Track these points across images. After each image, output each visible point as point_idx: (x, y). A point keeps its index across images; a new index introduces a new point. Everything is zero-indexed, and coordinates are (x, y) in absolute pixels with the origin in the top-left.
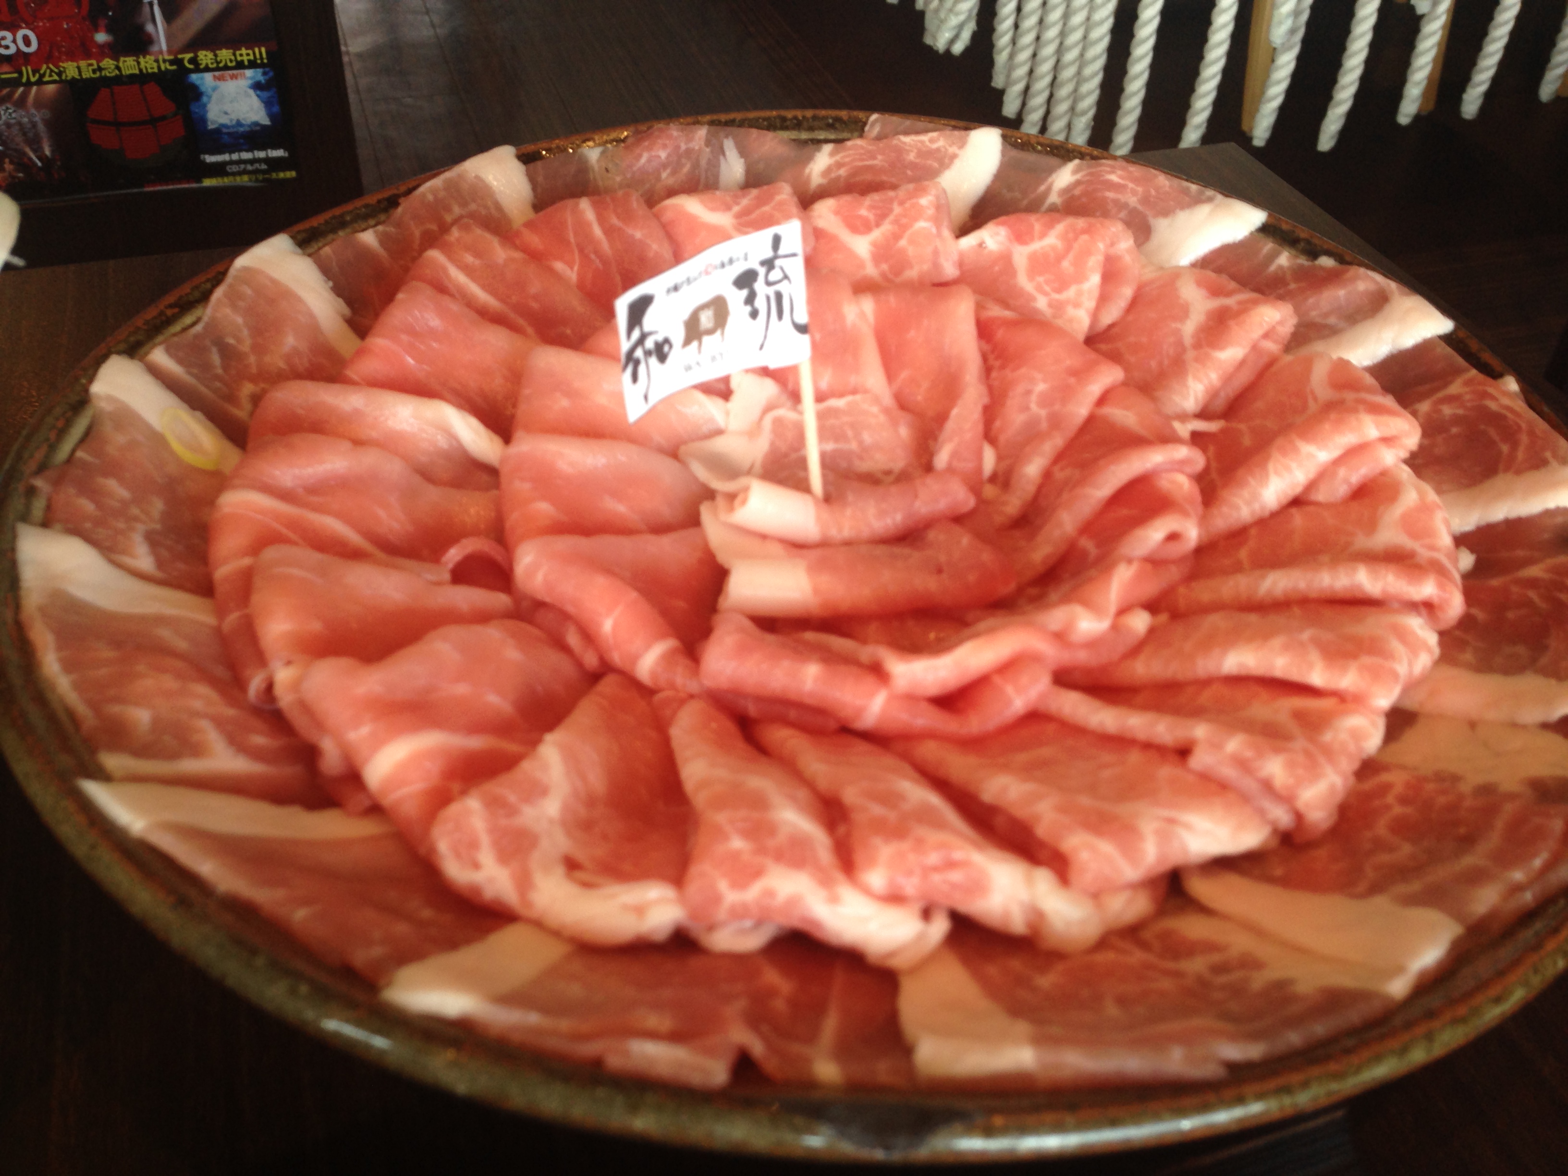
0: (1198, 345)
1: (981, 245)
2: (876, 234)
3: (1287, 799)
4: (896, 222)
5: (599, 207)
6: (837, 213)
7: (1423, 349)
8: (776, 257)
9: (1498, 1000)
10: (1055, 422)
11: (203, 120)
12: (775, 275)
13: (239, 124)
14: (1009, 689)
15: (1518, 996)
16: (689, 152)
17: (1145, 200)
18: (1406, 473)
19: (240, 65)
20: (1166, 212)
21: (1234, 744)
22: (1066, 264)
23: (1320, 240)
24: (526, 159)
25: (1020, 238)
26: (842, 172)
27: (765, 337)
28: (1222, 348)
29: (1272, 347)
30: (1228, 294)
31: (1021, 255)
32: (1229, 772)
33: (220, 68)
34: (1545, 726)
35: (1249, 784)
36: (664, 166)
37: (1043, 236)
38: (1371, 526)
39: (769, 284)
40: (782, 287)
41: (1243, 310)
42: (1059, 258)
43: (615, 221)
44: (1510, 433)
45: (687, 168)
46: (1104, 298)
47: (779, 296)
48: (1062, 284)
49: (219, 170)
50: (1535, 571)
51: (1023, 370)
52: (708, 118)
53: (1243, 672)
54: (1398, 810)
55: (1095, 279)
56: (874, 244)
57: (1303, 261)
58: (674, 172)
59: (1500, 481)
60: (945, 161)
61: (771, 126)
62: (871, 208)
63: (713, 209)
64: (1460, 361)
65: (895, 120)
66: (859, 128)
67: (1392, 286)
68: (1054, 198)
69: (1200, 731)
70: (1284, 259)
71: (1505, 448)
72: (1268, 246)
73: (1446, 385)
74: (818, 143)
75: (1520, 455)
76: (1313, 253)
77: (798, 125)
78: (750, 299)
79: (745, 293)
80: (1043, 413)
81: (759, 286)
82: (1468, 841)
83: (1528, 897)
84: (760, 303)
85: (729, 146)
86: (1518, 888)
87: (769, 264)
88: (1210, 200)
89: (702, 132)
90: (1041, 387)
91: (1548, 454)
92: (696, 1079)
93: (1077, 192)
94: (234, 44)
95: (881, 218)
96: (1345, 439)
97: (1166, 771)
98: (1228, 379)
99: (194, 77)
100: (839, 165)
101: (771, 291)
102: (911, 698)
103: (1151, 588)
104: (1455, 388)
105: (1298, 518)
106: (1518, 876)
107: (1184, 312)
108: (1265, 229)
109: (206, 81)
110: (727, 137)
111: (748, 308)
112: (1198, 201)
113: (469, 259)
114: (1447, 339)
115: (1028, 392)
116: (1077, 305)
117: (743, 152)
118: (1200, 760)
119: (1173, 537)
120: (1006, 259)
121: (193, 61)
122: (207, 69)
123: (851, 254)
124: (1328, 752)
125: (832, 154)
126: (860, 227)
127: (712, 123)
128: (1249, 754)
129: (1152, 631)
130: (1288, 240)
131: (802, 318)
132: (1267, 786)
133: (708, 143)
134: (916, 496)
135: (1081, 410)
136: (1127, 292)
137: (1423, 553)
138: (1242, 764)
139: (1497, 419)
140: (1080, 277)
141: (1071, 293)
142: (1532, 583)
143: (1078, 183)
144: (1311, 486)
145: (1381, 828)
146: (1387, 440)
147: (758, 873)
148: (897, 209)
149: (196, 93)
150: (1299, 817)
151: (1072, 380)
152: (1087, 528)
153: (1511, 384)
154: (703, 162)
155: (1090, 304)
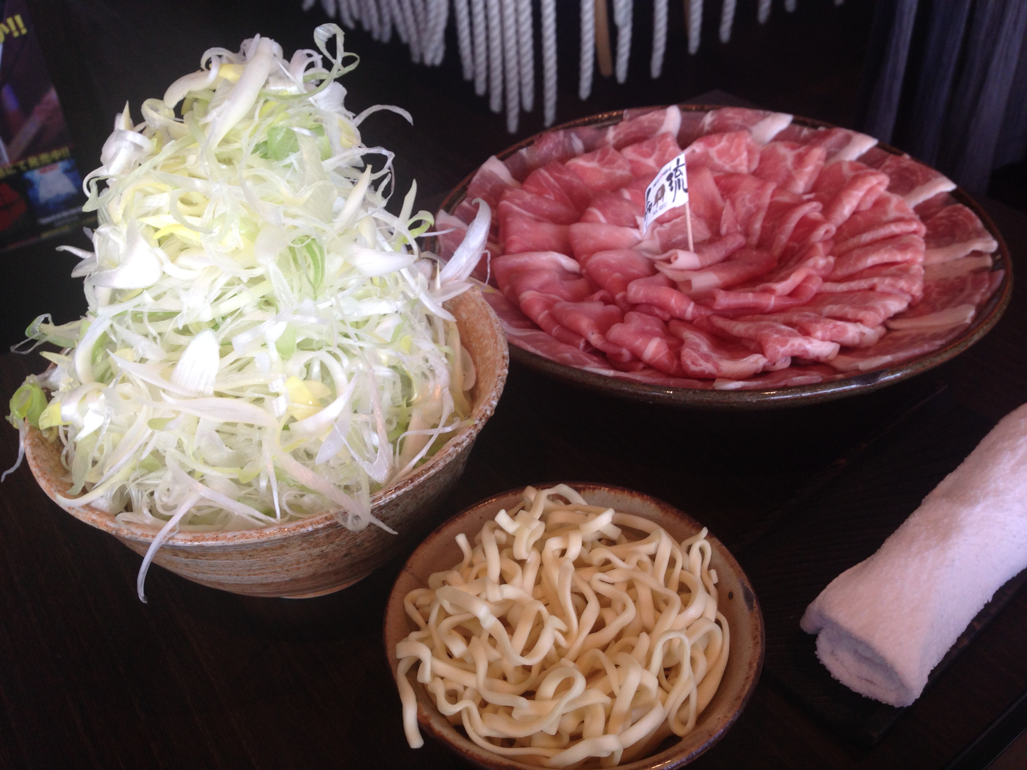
0: (796, 168)
1: (693, 152)
2: (655, 156)
3: (908, 292)
4: (660, 150)
5: (547, 170)
6: (635, 151)
7: (870, 152)
8: (678, 167)
9: (995, 317)
10: (758, 208)
11: (37, 199)
12: (678, 173)
13: (58, 196)
14: (810, 285)
15: (999, 316)
16: (559, 142)
17: (744, 120)
18: (888, 194)
19: (54, 161)
20: (754, 124)
21: (888, 281)
22: (732, 151)
23: (817, 122)
24: (502, 159)
25: (711, 145)
26: (622, 136)
27: (675, 197)
28: (806, 167)
29: (821, 163)
30: (799, 147)
31: (713, 152)
32: (889, 289)
33: (43, 166)
34: (967, 256)
35: (895, 291)
36: (553, 149)
37: (719, 142)
38: (885, 213)
39: (676, 177)
40: (680, 177)
41: (807, 153)
42: (729, 149)
43: (557, 175)
44: (913, 173)
45: (560, 148)
46: (750, 161)
47: (679, 180)
48: (733, 159)
49: (50, 226)
50: (942, 214)
51: (738, 193)
52: (562, 126)
53: (874, 264)
54: (937, 290)
55: (745, 154)
56: (655, 160)
57: (812, 131)
58: (557, 151)
59: (918, 189)
60: (661, 123)
61: (586, 124)
62: (647, 146)
63: (588, 161)
64: (885, 153)
65: (635, 111)
66: (620, 118)
67: (850, 132)
68: (707, 128)
69: (876, 280)
70: (806, 132)
71: (914, 178)
72: (797, 128)
73: (884, 162)
74: (607, 127)
75: (920, 179)
76: (815, 127)
77: (596, 121)
78: (670, 185)
79: (669, 182)
80: (752, 206)
81: (674, 179)
82: (962, 290)
83: (989, 295)
84: (674, 184)
85: (573, 135)
86: (984, 294)
87: (676, 170)
88: (769, 115)
89: (561, 133)
90: (748, 196)
91: (930, 176)
92: (815, 382)
93: (716, 122)
94: (48, 149)
95: (653, 150)
96: (866, 187)
97: (871, 294)
98: (810, 178)
99: (28, 175)
100: (619, 134)
101: (676, 179)
102: (781, 297)
103: (828, 249)
104: (888, 162)
105: (859, 218)
106: (983, 290)
107: (784, 158)
108: (794, 122)
109: (35, 175)
110: (571, 132)
111: (670, 187)
112: (764, 117)
113: (517, 201)
114: (878, 146)
115: (744, 200)
116: (742, 165)
117: (580, 137)
118: (879, 289)
119: (827, 232)
120: (706, 155)
121: (27, 165)
122: (35, 168)
123: (648, 167)
124: (914, 276)
125: (614, 130)
126: (648, 155)
127: (564, 128)
128: (893, 282)
129: (836, 262)
130: (804, 124)
131: (686, 186)
132: (902, 290)
133: (565, 136)
134: (726, 243)
135: (766, 200)
136: (757, 157)
137: (907, 216)
138: (892, 286)
139: (907, 169)
140: (739, 154)
141: (737, 161)
142: (942, 218)
143: (714, 120)
144: (858, 206)
145: (934, 295)
146: (880, 184)
147: (787, 342)
148: (658, 146)
149: (30, 184)
150: (913, 296)
151: (759, 191)
152: (791, 239)
153: (907, 156)
154: (567, 144)
155: (745, 163)
